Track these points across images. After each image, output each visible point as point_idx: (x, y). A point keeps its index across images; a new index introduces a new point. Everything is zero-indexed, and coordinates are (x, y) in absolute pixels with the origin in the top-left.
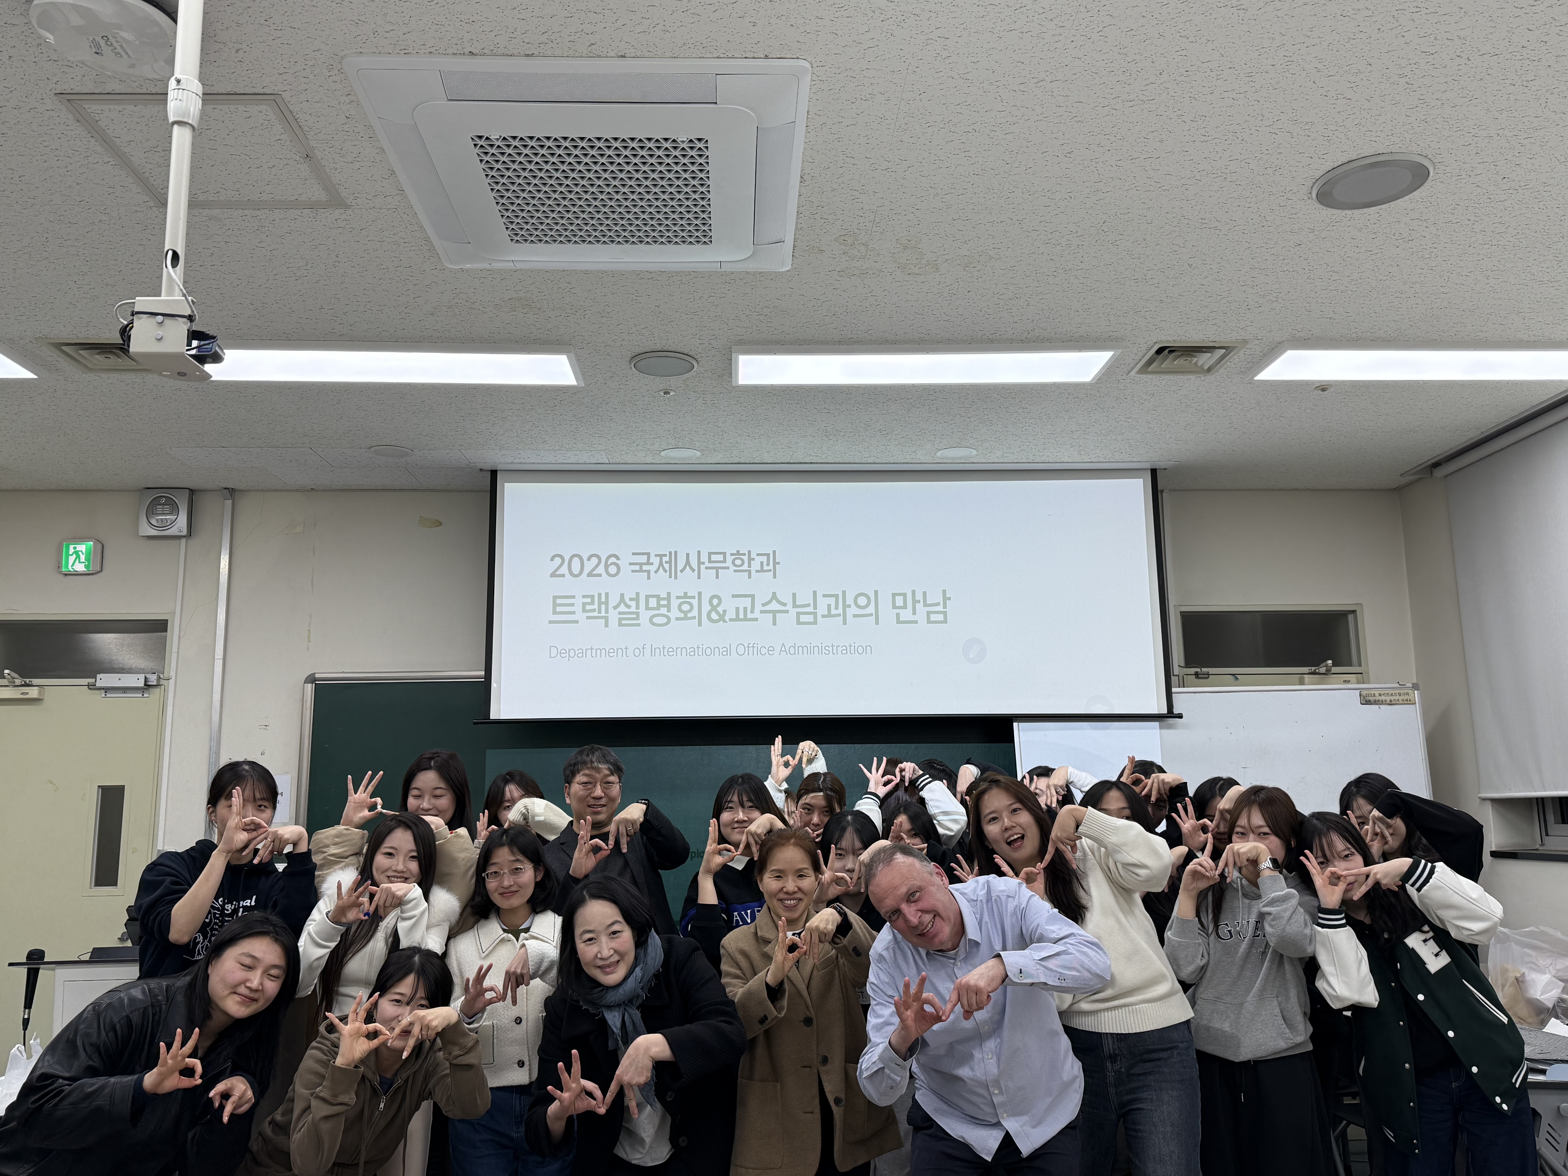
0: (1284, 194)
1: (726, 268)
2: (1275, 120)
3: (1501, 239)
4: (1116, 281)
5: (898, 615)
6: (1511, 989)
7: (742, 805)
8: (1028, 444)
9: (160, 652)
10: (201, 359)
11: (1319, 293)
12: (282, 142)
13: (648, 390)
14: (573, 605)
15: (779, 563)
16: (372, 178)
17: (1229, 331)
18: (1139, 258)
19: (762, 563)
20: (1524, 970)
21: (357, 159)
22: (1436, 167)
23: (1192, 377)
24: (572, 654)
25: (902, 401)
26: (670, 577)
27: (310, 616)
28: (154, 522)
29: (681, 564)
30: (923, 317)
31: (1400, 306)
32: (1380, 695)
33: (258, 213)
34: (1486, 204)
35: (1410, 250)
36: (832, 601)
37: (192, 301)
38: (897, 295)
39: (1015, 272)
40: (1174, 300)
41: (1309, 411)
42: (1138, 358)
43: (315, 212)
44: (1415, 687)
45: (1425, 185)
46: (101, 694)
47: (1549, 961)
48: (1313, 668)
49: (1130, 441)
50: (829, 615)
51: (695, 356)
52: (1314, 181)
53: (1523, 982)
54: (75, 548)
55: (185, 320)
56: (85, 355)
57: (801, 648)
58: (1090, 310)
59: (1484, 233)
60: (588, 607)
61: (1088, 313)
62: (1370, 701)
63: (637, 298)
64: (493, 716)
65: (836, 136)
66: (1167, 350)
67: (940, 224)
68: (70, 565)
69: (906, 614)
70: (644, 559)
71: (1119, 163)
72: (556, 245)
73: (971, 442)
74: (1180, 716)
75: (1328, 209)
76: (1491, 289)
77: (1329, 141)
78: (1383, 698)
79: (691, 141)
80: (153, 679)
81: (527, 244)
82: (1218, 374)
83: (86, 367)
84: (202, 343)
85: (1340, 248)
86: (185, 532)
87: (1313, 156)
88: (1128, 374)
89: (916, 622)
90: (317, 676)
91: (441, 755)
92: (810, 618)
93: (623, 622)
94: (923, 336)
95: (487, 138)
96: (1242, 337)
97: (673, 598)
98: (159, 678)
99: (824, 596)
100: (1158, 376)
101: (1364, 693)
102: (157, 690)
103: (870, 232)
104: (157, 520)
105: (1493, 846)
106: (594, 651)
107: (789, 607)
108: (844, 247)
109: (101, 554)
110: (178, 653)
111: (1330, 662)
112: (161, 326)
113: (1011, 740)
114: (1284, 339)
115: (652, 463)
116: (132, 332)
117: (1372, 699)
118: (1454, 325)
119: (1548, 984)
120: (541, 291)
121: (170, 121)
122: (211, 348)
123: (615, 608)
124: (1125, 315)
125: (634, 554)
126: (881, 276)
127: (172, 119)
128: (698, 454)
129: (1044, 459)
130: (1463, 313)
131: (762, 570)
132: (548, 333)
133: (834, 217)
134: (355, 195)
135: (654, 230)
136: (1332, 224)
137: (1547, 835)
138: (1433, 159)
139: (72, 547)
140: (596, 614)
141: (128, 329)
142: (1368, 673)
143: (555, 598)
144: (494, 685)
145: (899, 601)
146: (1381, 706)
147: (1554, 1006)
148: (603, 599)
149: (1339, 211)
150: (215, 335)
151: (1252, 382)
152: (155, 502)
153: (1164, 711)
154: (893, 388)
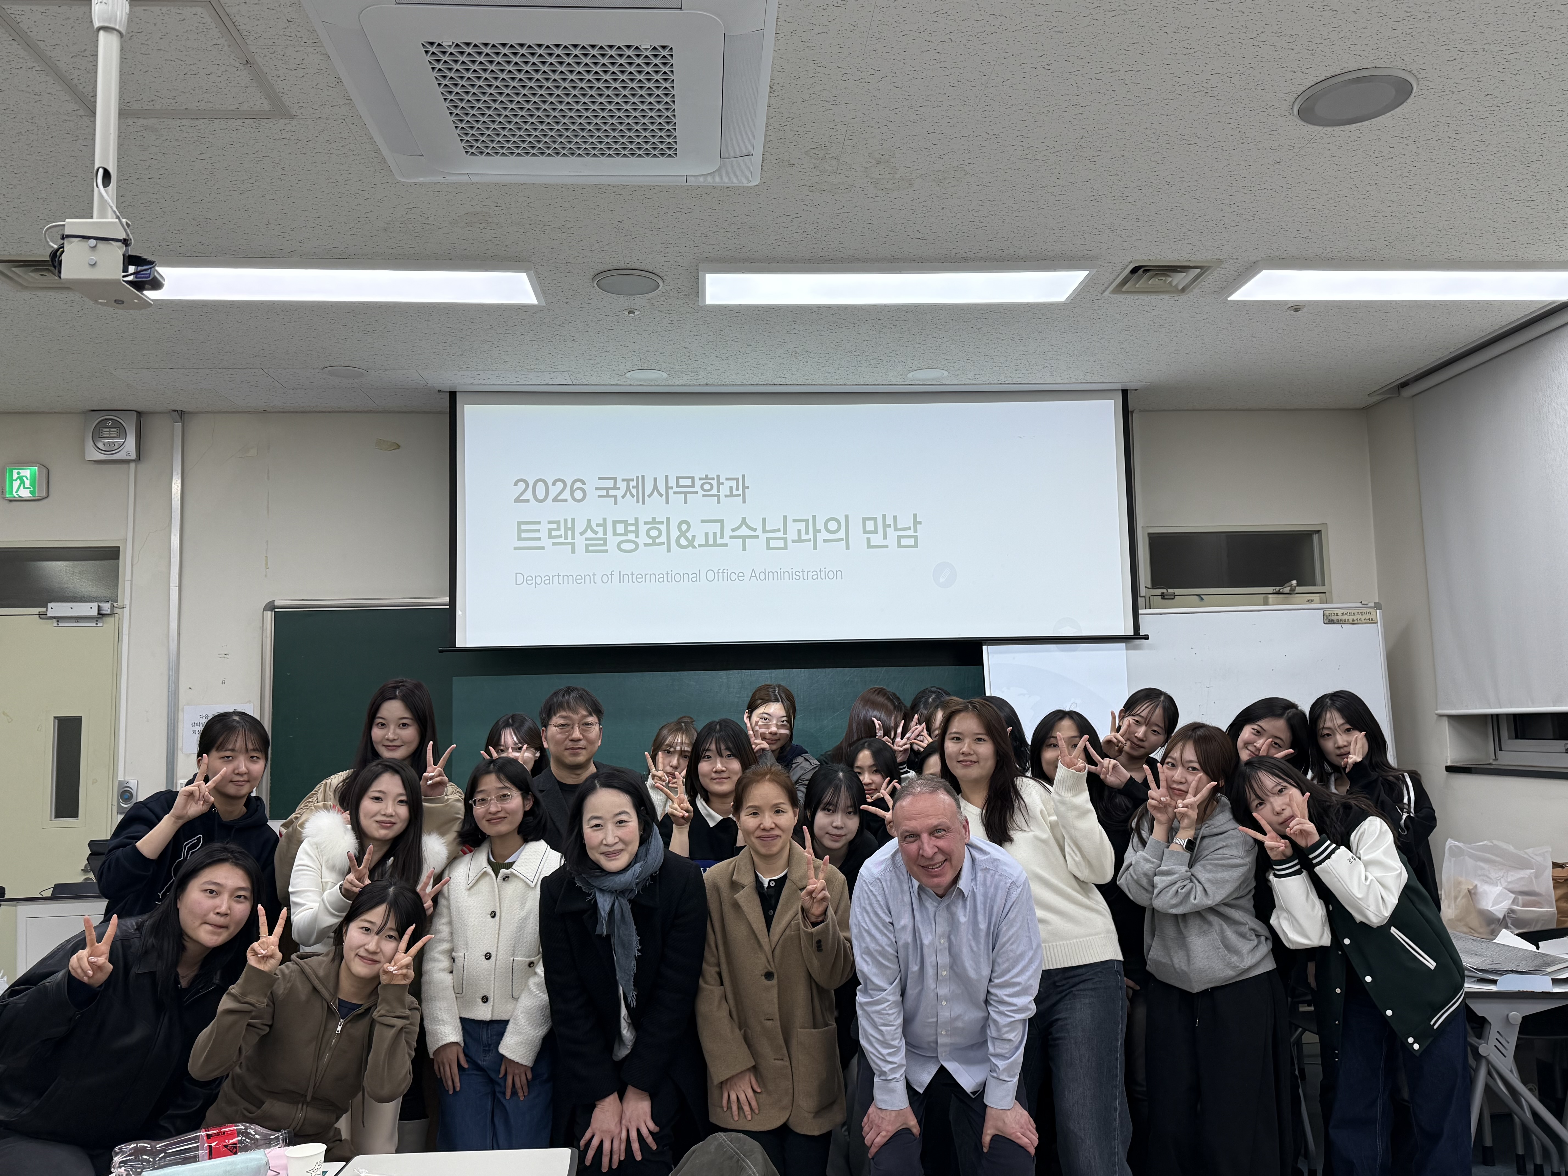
0: (1265, 110)
1: (692, 182)
2: (1259, 32)
3: (1481, 157)
4: (1093, 198)
5: (869, 539)
6: (1464, 900)
7: (720, 755)
8: (1000, 365)
9: (113, 578)
10: (139, 286)
11: (1296, 212)
12: (220, 47)
13: (611, 309)
14: (538, 531)
15: (748, 488)
16: (317, 87)
17: (1204, 251)
18: (1117, 175)
19: (731, 488)
20: (1476, 882)
21: (300, 66)
22: (1420, 83)
23: (1166, 297)
24: (539, 580)
25: (873, 321)
26: (638, 502)
27: (267, 542)
28: (100, 445)
29: (649, 489)
30: (896, 234)
31: (1376, 225)
32: (1343, 614)
33: (197, 123)
34: (1469, 122)
35: (1390, 168)
36: (802, 526)
37: (127, 223)
38: (870, 211)
39: (990, 188)
40: (1150, 218)
41: (1280, 331)
42: (1112, 277)
43: (257, 122)
44: (1378, 606)
45: (1408, 101)
46: (53, 623)
47: (1501, 873)
48: (1278, 588)
49: (1102, 362)
50: (800, 540)
51: (661, 275)
52: (1296, 96)
53: (1475, 894)
54: (18, 473)
55: (120, 244)
56: (18, 272)
57: (771, 574)
58: (1066, 228)
59: (1465, 151)
60: (554, 533)
61: (1064, 232)
62: (1333, 620)
63: (599, 213)
64: (459, 644)
65: (808, 44)
66: (1142, 269)
67: (914, 137)
68: (14, 490)
69: (877, 539)
70: (610, 484)
71: (1098, 76)
72: (513, 157)
73: (943, 364)
74: (1146, 637)
75: (1309, 125)
76: (1467, 208)
77: (1313, 54)
78: (1346, 617)
79: (655, 48)
80: (106, 607)
81: (483, 157)
82: (1192, 294)
83: (21, 285)
84: (140, 268)
85: (1319, 166)
86: (133, 457)
87: (1296, 70)
88: (1102, 294)
89: (887, 546)
90: (276, 603)
91: (406, 684)
92: (781, 544)
93: (591, 548)
94: (896, 254)
95: (439, 45)
96: (1217, 257)
97: (641, 523)
98: (113, 607)
99: (794, 521)
100: (1132, 296)
101: (1327, 612)
102: (111, 620)
103: (841, 145)
104: (104, 444)
105: (1449, 761)
106: (561, 578)
107: (759, 532)
108: (815, 161)
109: (46, 478)
110: (131, 581)
111: (1294, 582)
112: (94, 251)
113: (981, 663)
114: (1259, 258)
115: (617, 385)
116: (64, 257)
117: (1335, 618)
118: (1429, 244)
119: (1499, 895)
120: (499, 205)
121: (95, 27)
122: (150, 274)
123: (582, 534)
124: (1100, 233)
125: (600, 478)
126: (853, 191)
127: (97, 24)
128: (665, 375)
129: (1015, 381)
130: (1439, 232)
131: (731, 495)
132: (506, 249)
133: (805, 129)
134: (299, 105)
135: (616, 142)
136: (1312, 141)
137: (1501, 750)
138: (1417, 74)
139: (15, 472)
140: (562, 540)
141: (58, 253)
142: (1331, 592)
143: (520, 524)
144: (459, 613)
145: (870, 526)
146: (1343, 625)
147: (1504, 916)
148: (569, 525)
149: (1320, 128)
150: (153, 260)
151: (1225, 302)
152: (101, 425)
153: (1131, 632)
154: (864, 308)
